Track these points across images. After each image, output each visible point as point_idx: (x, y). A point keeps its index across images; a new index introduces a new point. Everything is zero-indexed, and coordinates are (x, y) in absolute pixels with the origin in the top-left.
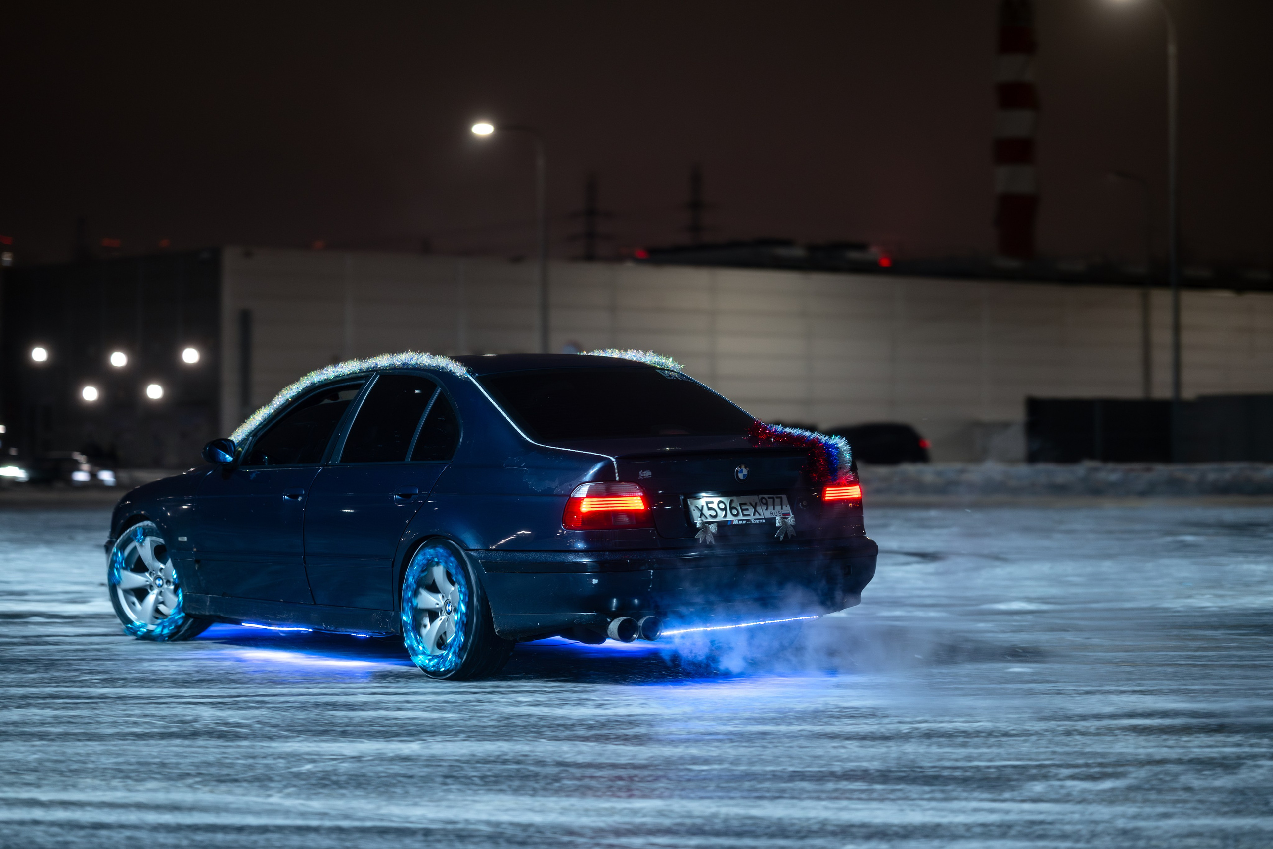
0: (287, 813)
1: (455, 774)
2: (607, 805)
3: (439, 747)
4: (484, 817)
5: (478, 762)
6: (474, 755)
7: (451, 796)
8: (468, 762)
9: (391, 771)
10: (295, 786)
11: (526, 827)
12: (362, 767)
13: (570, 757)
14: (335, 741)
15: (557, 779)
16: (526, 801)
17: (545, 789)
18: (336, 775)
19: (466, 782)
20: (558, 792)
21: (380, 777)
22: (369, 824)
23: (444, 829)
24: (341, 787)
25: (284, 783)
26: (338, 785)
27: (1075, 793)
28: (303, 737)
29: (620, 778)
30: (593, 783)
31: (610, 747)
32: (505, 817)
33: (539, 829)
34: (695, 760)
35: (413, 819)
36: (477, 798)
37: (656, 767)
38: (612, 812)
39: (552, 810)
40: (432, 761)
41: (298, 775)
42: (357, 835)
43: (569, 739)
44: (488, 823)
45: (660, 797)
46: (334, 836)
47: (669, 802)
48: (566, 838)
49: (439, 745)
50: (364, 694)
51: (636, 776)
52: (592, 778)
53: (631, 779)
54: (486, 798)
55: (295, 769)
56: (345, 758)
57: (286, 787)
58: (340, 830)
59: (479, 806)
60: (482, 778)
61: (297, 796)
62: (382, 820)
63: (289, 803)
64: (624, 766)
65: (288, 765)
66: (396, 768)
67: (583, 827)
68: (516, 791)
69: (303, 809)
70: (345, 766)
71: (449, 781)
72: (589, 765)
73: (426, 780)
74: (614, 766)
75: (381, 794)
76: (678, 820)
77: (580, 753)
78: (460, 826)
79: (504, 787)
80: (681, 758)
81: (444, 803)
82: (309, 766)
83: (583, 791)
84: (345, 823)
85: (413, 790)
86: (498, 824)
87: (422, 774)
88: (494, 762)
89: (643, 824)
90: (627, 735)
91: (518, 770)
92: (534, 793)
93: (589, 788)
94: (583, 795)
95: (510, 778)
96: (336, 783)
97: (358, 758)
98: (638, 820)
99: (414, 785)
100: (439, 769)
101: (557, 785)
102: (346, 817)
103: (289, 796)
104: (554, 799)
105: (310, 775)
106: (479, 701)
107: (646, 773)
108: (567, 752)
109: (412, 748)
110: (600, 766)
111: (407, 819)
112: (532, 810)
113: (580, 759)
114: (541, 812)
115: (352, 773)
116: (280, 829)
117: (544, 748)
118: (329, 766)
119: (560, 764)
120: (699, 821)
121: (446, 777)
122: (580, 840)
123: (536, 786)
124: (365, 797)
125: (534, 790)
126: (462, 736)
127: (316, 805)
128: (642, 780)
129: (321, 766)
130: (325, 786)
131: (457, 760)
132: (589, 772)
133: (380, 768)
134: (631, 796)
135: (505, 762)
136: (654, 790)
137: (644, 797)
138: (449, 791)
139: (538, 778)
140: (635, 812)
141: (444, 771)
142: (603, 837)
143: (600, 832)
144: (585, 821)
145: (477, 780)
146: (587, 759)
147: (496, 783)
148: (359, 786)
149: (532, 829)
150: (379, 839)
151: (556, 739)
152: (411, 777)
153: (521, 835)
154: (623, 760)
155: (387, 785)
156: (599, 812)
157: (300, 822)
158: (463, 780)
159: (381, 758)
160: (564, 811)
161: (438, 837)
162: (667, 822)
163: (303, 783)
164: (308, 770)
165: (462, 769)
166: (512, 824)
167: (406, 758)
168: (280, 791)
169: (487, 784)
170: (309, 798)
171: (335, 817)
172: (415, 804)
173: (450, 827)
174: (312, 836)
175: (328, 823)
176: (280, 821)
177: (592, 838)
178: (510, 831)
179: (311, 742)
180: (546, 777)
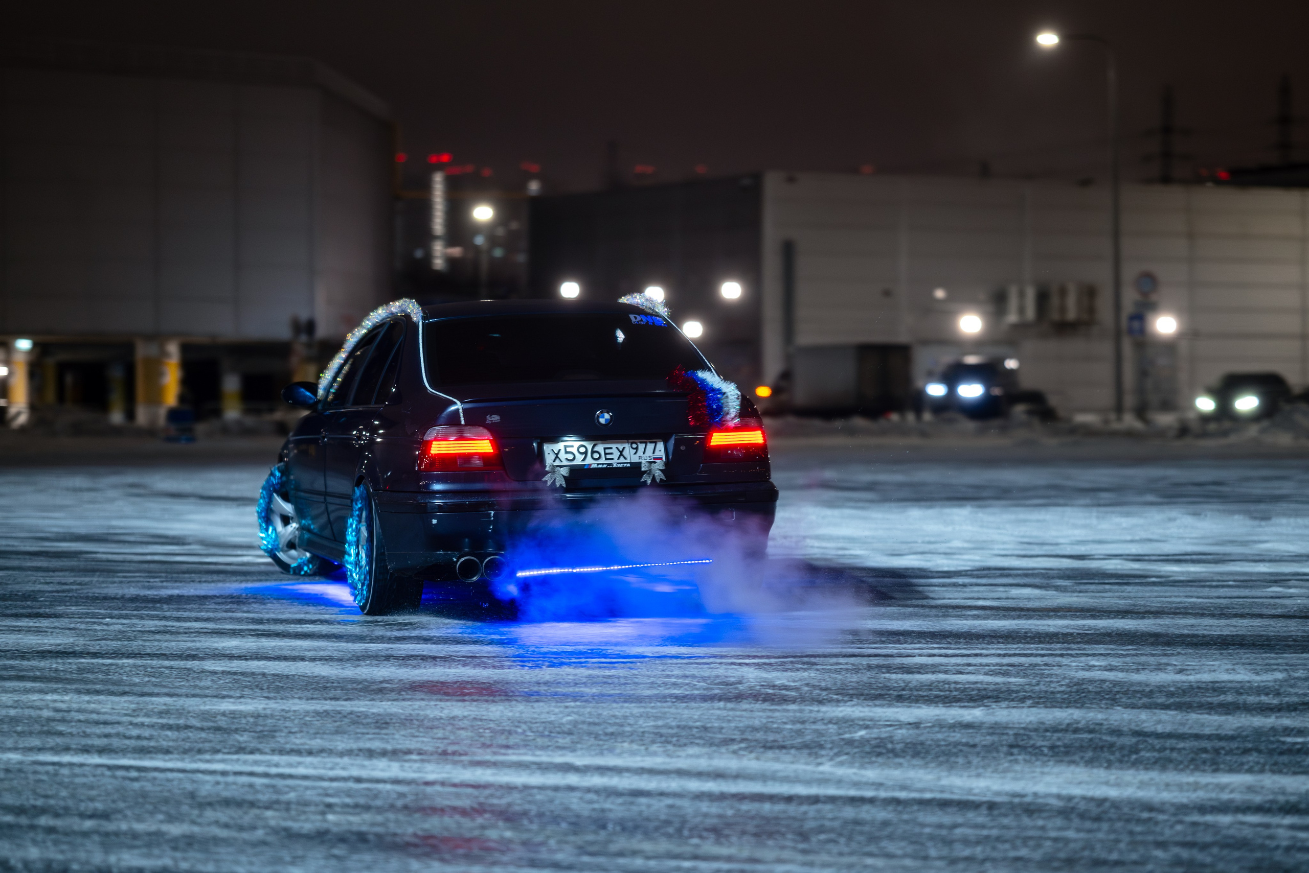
0: (839, 782)
1: (1021, 743)
2: (1191, 779)
3: (1002, 714)
4: (1054, 790)
5: (1047, 730)
6: (1043, 723)
7: (1018, 768)
8: (1036, 730)
9: (951, 739)
10: (847, 754)
11: (1101, 802)
12: (919, 735)
13: (1149, 726)
14: (890, 706)
15: (1135, 750)
16: (1101, 773)
17: (1121, 761)
18: (892, 742)
19: (1035, 752)
20: (1135, 764)
21: (939, 746)
22: (928, 796)
23: (1011, 803)
24: (897, 755)
25: (836, 750)
26: (895, 753)
28: (855, 701)
29: (1205, 750)
30: (1175, 755)
31: (1193, 716)
32: (1077, 791)
33: (1116, 804)
34: (1288, 731)
35: (976, 791)
36: (1046, 770)
37: (1245, 738)
38: (1196, 787)
39: (1128, 784)
40: (996, 729)
41: (850, 742)
42: (915, 807)
43: (1146, 707)
44: (1059, 797)
45: (1250, 771)
46: (890, 808)
47: (1259, 777)
48: (1145, 815)
49: (1005, 712)
50: (920, 655)
51: (1223, 748)
52: (1172, 749)
53: (1217, 751)
54: (1056, 770)
55: (847, 736)
56: (901, 725)
57: (837, 755)
58: (897, 801)
59: (1048, 779)
60: (1052, 748)
61: (851, 764)
62: (942, 792)
63: (841, 772)
64: (1209, 737)
65: (841, 731)
66: (957, 736)
67: (1163, 804)
68: (1090, 763)
69: (855, 778)
70: (901, 733)
71: (1015, 751)
72: (1170, 736)
73: (991, 749)
74: (1197, 737)
75: (940, 764)
76: (1271, 797)
77: (1159, 722)
78: (1028, 799)
79: (1076, 758)
80: (1273, 729)
81: (1010, 775)
82: (862, 733)
83: (1163, 764)
84: (903, 795)
85: (975, 760)
86: (1070, 798)
87: (984, 743)
88: (1066, 730)
89: (1231, 801)
90: (1211, 703)
91: (1091, 740)
92: (1109, 765)
93: (1170, 760)
94: (1164, 768)
95: (1082, 748)
96: (892, 751)
97: (916, 725)
98: (1225, 796)
99: (978, 754)
100: (1005, 737)
101: (1134, 757)
102: (903, 788)
103: (841, 764)
104: (1132, 772)
105: (863, 742)
106: (1046, 665)
107: (1234, 745)
108: (1144, 722)
109: (975, 714)
110: (1181, 737)
111: (970, 791)
112: (1107, 783)
113: (1160, 729)
114: (1117, 785)
115: (908, 741)
116: (832, 799)
117: (1120, 716)
118: (884, 733)
119: (1137, 733)
120: (1293, 799)
121: (1011, 746)
122: (1161, 817)
123: (1112, 758)
124: (925, 767)
125: (1109, 761)
126: (1029, 702)
127: (871, 774)
128: (1230, 752)
129: (875, 733)
130: (879, 754)
131: (1024, 729)
132: (1169, 743)
133: (940, 736)
134: (1216, 771)
135: (1076, 731)
136: (1242, 764)
137: (1231, 770)
138: (1016, 761)
139: (1114, 749)
140: (1222, 788)
141: (1011, 739)
142: (1186, 814)
143: (1182, 809)
144: (1166, 796)
145: (1046, 750)
146: (1168, 729)
147: (1067, 753)
148: (916, 755)
149: (1107, 804)
150: (940, 813)
151: (1133, 707)
152: (974, 746)
153: (1095, 810)
154: (1207, 731)
155: (948, 754)
156: (1181, 787)
157: (853, 793)
158: (1030, 750)
159: (940, 725)
160: (1142, 785)
161: (1003, 811)
162: (1258, 799)
163: (856, 750)
164: (862, 737)
165: (1029, 737)
166: (1084, 798)
167: (968, 726)
168: (831, 759)
169: (1056, 754)
170: (862, 766)
171: (893, 788)
172: (978, 776)
173: (1017, 800)
174: (866, 807)
175: (883, 794)
176: (832, 791)
177: (1175, 815)
178: (1082, 806)
179: (863, 707)
180: (1122, 748)
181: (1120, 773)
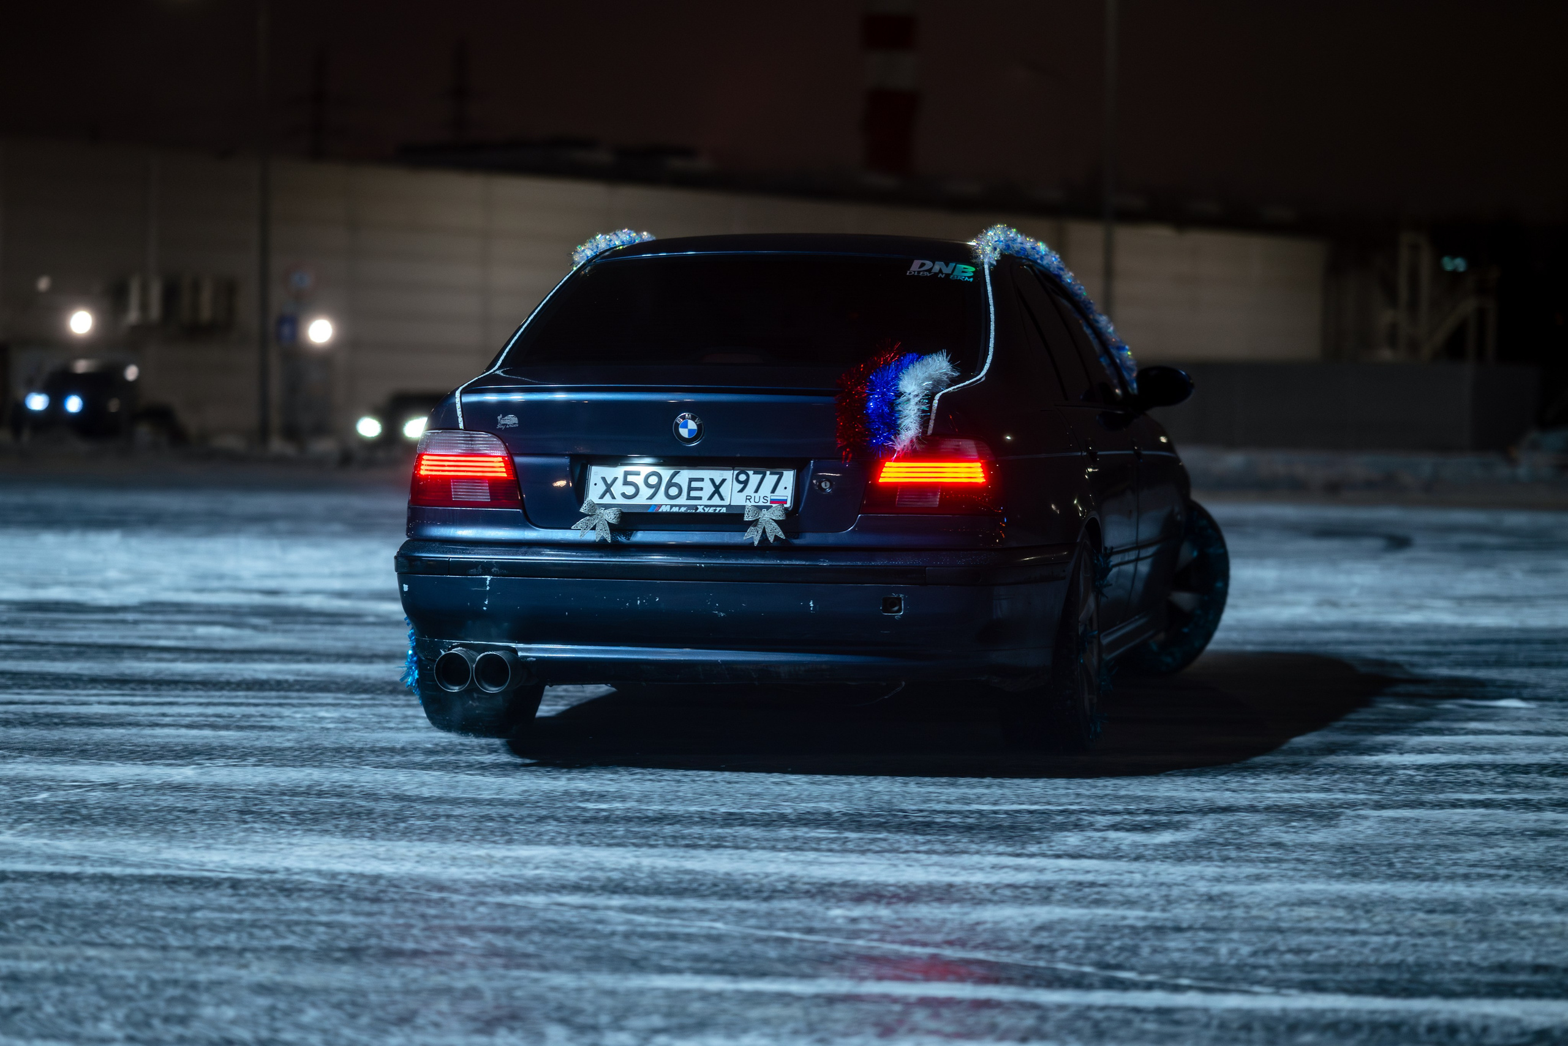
0: (28, 855)
1: (254, 809)
2: (482, 852)
3: (220, 774)
4: (311, 865)
5: (283, 794)
6: (276, 785)
7: (257, 838)
8: (269, 793)
9: (163, 804)
10: (30, 821)
11: (375, 879)
12: (121, 798)
13: (411, 789)
14: (74, 763)
15: (399, 818)
16: (365, 845)
17: (387, 831)
18: (86, 807)
19: (275, 820)
20: (406, 834)
21: (148, 812)
22: (149, 872)
23: (258, 880)
24: (96, 823)
25: (14, 817)
26: (91, 820)
27: (1123, 847)
28: (27, 757)
29: (490, 818)
30: (452, 823)
31: (463, 778)
32: (340, 866)
33: (394, 883)
34: (585, 795)
35: (210, 866)
36: (294, 841)
37: (535, 804)
38: (491, 861)
39: (403, 858)
40: (216, 791)
41: (32, 807)
42: (137, 886)
43: (400, 766)
44: (319, 873)
45: (552, 842)
46: (103, 887)
47: (566, 850)
48: (435, 895)
49: (225, 771)
50: (99, 703)
51: (511, 815)
52: (448, 816)
53: (504, 818)
54: (307, 840)
55: (25, 799)
56: (93, 786)
57: (17, 821)
58: (111, 879)
59: (299, 851)
60: (295, 814)
61: (39, 833)
62: (167, 867)
63: (27, 842)
64: (490, 803)
65: (16, 793)
66: (168, 800)
67: (455, 881)
68: (347, 832)
69: (49, 851)
70: (95, 796)
71: (248, 817)
72: (440, 800)
73: (216, 815)
74: (475, 802)
75: (156, 833)
76: (586, 874)
77: (423, 784)
78: (280, 876)
79: (328, 826)
80: (566, 793)
81: (249, 846)
82: (44, 795)
83: (443, 834)
84: (116, 871)
85: (200, 829)
86: (334, 875)
87: (206, 808)
88: (307, 793)
89: (539, 878)
90: (482, 763)
91: (342, 805)
92: (373, 836)
93: (450, 831)
94: (443, 839)
95: (332, 815)
96: (88, 817)
97: (113, 786)
98: (530, 873)
99: (201, 822)
100: (231, 802)
101: (402, 825)
102: (114, 862)
103: (25, 833)
104: (403, 843)
105: (47, 807)
106: (263, 716)
107: (524, 812)
108: (405, 784)
109: (185, 773)
110: (456, 802)
111: (202, 866)
112: (375, 857)
113: (426, 792)
114: (389, 859)
115: (107, 805)
116: (24, 876)
117: (370, 777)
118: (73, 795)
119: (397, 798)
120: (615, 875)
121: (242, 812)
122: (455, 898)
123: (374, 826)
124: (136, 835)
125: (371, 830)
126: (252, 760)
127: (68, 845)
128: (520, 820)
129: (61, 796)
130: (73, 822)
131: (253, 791)
132: (443, 809)
133: (146, 800)
134: (510, 842)
135: (320, 794)
136: (540, 834)
137: (528, 842)
138: (253, 830)
139: (374, 816)
140: (524, 862)
141: (240, 805)
142: (486, 894)
143: (479, 888)
144: (455, 872)
145: (288, 818)
146: (437, 792)
147: (316, 821)
148: (121, 822)
149: (383, 882)
150: (170, 892)
151: (387, 766)
152: (194, 811)
153: (370, 891)
154: (486, 795)
155: (164, 822)
156: (471, 862)
157: (49, 868)
158: (267, 816)
159: (144, 786)
160: (420, 859)
161: (252, 890)
162: (572, 876)
163: (41, 816)
164: (44, 800)
165: (263, 802)
166: (352, 875)
167: (180, 788)
168: (11, 827)
169: (302, 822)
170: (54, 836)
171: (100, 862)
172: (208, 847)
173: (266, 877)
174: (71, 886)
175: (90, 870)
176: (21, 866)
177: (472, 895)
178: (352, 884)
179: (39, 764)
180: (384, 815)
181: (389, 844)
